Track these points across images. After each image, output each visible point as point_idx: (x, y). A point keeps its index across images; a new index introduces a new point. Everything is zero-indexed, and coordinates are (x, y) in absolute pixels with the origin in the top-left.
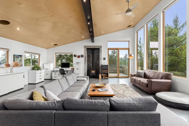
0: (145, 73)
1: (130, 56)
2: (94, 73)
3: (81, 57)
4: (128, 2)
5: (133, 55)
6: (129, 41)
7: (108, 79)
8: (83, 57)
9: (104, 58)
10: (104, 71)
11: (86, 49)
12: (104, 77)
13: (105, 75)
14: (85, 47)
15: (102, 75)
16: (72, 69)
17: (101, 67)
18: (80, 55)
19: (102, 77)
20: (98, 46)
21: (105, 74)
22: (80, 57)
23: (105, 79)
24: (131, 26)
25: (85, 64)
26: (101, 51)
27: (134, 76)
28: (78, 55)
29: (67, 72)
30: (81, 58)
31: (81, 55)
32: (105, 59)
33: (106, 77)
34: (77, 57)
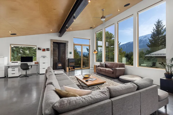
0: (105, 64)
1: (95, 52)
2: (60, 66)
3: (47, 50)
4: (103, 11)
5: (97, 51)
6: (90, 39)
7: (74, 71)
8: (49, 50)
9: (70, 52)
10: (71, 64)
11: (53, 42)
12: (71, 69)
13: (72, 68)
14: (51, 40)
15: (69, 67)
16: (35, 63)
17: (67, 61)
18: (45, 48)
19: (69, 69)
20: (65, 41)
21: (71, 66)
22: (45, 50)
23: (72, 71)
24: (92, 27)
25: (51, 58)
26: (68, 46)
27: (99, 66)
28: (42, 48)
29: (31, 67)
30: (46, 52)
31: (47, 49)
32: (71, 54)
33: (73, 69)
34: (42, 50)
